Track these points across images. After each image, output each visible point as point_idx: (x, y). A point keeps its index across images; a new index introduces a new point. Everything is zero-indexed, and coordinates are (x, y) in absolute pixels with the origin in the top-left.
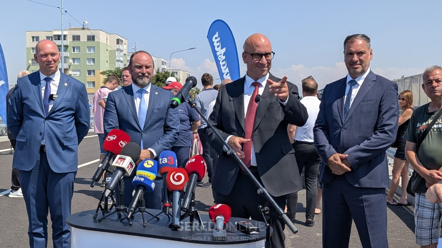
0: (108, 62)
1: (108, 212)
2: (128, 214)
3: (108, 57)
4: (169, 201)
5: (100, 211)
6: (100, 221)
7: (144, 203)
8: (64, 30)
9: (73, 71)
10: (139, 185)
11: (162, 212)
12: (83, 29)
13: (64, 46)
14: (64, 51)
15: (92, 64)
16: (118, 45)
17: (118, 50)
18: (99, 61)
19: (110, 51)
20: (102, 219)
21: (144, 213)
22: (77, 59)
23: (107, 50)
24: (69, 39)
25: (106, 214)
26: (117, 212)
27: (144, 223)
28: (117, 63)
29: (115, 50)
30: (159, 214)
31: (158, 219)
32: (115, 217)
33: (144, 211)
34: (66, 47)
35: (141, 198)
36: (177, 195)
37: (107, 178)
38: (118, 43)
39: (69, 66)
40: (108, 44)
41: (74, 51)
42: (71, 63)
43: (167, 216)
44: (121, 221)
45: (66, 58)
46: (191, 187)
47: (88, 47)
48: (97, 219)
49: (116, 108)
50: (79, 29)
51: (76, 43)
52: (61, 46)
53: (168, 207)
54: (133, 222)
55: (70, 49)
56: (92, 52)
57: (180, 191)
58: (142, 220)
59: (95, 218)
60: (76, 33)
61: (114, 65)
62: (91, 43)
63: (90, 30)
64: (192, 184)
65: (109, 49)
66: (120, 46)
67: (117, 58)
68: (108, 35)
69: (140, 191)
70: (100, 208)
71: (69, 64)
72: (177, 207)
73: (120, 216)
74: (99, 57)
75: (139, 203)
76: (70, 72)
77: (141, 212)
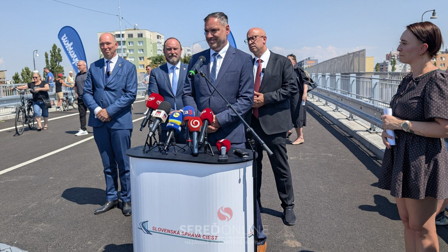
0: (152, 51)
1: (152, 146)
2: (165, 147)
3: (152, 48)
4: (190, 138)
5: (147, 146)
6: (147, 152)
7: (174, 140)
8: (122, 31)
9: (130, 58)
10: (171, 129)
11: (186, 146)
12: (135, 29)
13: (123, 42)
14: (123, 45)
15: (142, 53)
16: (158, 39)
17: (158, 43)
18: (146, 50)
19: (153, 43)
20: (148, 151)
21: (175, 146)
22: (132, 50)
23: (151, 43)
24: (126, 36)
25: (151, 148)
26: (158, 147)
27: (175, 152)
28: (158, 51)
29: (156, 43)
30: (185, 147)
31: (184, 150)
32: (157, 149)
33: (175, 145)
34: (124, 42)
35: (173, 136)
36: (196, 134)
37: (150, 125)
38: (158, 38)
39: (127, 55)
40: (152, 39)
41: (129, 44)
42: (128, 53)
43: (190, 148)
44: (161, 152)
45: (124, 49)
46: (204, 129)
47: (138, 42)
48: (145, 151)
49: (156, 81)
50: (132, 30)
51: (131, 39)
52: (120, 42)
53: (190, 142)
54: (168, 152)
55: (127, 43)
56: (141, 45)
57: (197, 132)
58: (174, 151)
59: (144, 151)
60: (131, 32)
61: (156, 53)
62: (140, 39)
63: (139, 30)
64: (205, 127)
65: (152, 42)
66: (160, 40)
67: (158, 48)
68: (152, 33)
69: (172, 132)
70: (147, 144)
71: (127, 53)
72: (196, 142)
73: (160, 149)
74: (146, 48)
75: (172, 140)
76: (128, 59)
77: (173, 145)
